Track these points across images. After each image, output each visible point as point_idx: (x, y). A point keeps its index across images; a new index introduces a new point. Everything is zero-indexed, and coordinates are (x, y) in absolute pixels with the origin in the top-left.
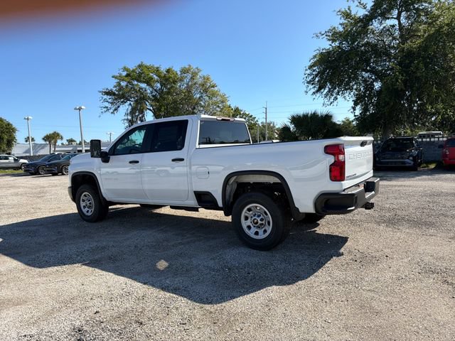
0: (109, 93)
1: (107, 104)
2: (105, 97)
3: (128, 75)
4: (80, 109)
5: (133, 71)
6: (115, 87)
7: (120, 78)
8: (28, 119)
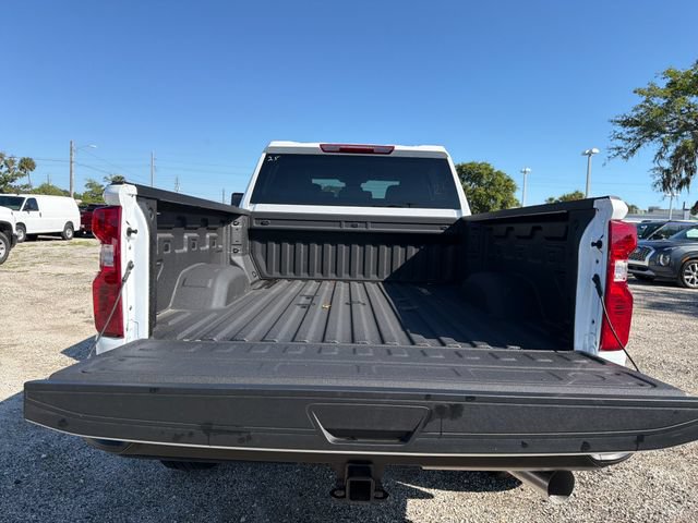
0: (626, 123)
1: (619, 143)
2: (619, 129)
3: (672, 84)
4: (590, 154)
5: (687, 75)
6: (636, 109)
7: (651, 92)
8: (525, 172)
